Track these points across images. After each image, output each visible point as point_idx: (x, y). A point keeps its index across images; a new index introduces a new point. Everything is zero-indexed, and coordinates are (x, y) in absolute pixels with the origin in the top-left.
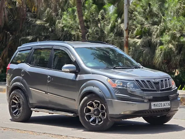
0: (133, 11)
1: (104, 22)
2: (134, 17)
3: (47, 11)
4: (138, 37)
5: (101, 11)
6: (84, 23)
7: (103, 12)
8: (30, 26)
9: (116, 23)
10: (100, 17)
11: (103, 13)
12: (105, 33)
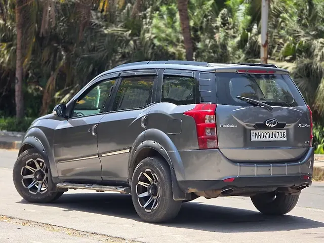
0: (281, 13)
1: (227, 31)
2: (283, 23)
3: (126, 9)
4: (288, 58)
5: (223, 12)
6: (190, 33)
7: (226, 12)
8: (95, 36)
9: (249, 34)
10: (219, 21)
11: (225, 15)
12: (229, 51)
